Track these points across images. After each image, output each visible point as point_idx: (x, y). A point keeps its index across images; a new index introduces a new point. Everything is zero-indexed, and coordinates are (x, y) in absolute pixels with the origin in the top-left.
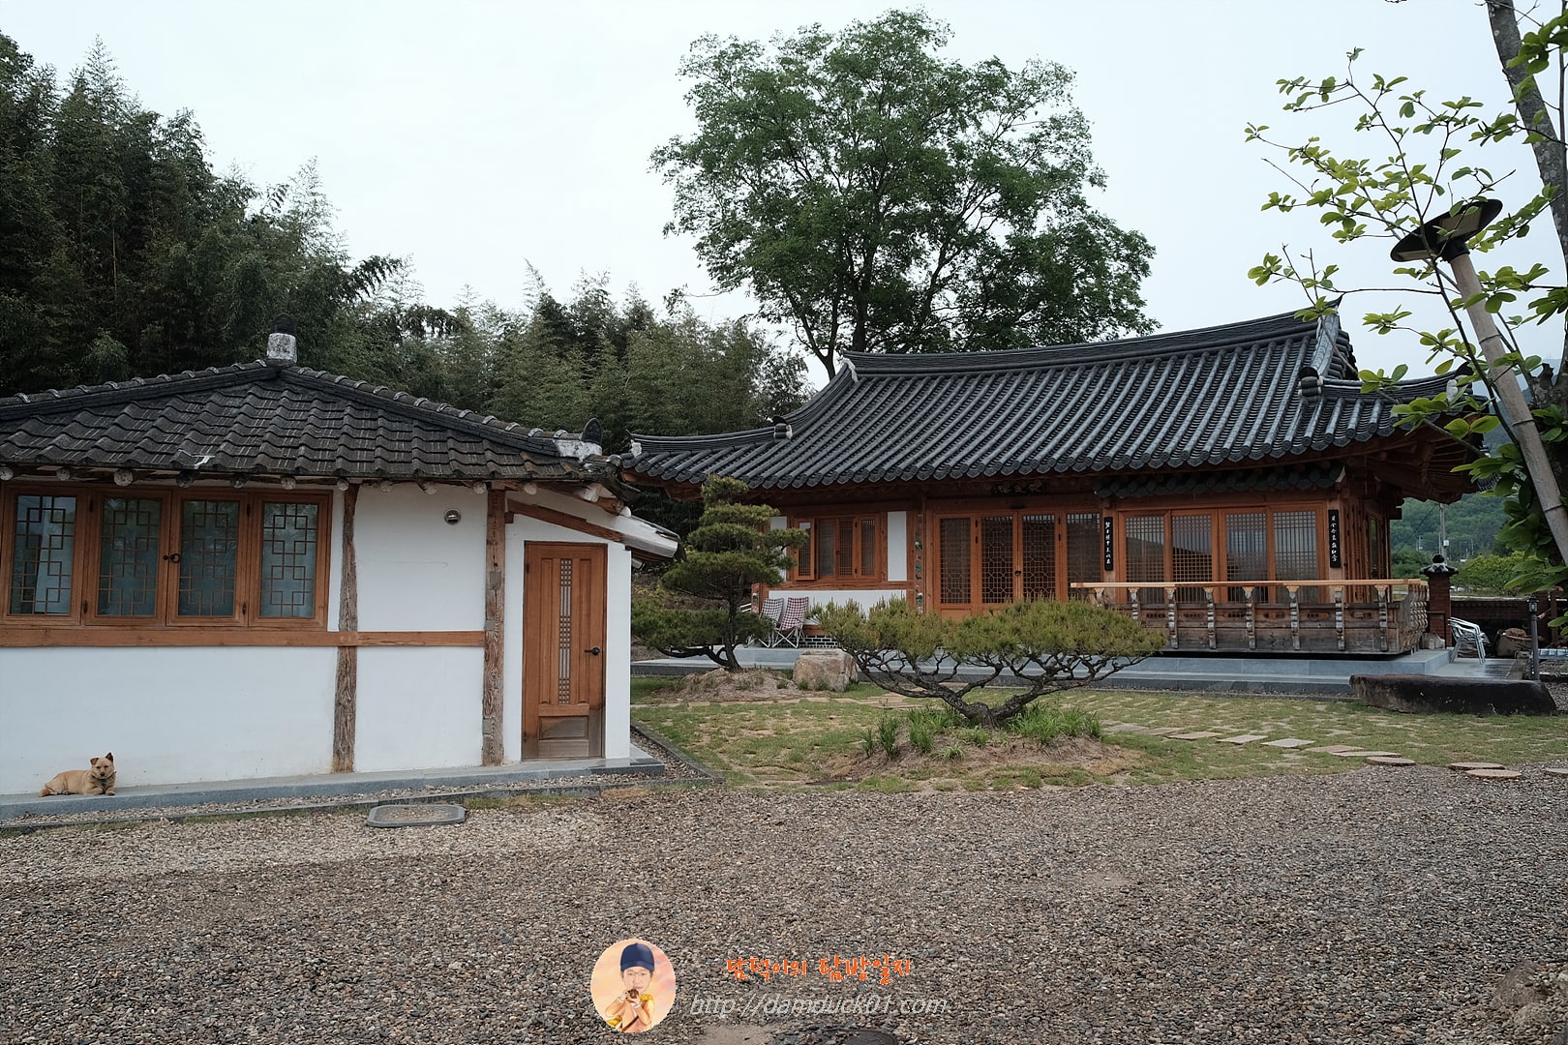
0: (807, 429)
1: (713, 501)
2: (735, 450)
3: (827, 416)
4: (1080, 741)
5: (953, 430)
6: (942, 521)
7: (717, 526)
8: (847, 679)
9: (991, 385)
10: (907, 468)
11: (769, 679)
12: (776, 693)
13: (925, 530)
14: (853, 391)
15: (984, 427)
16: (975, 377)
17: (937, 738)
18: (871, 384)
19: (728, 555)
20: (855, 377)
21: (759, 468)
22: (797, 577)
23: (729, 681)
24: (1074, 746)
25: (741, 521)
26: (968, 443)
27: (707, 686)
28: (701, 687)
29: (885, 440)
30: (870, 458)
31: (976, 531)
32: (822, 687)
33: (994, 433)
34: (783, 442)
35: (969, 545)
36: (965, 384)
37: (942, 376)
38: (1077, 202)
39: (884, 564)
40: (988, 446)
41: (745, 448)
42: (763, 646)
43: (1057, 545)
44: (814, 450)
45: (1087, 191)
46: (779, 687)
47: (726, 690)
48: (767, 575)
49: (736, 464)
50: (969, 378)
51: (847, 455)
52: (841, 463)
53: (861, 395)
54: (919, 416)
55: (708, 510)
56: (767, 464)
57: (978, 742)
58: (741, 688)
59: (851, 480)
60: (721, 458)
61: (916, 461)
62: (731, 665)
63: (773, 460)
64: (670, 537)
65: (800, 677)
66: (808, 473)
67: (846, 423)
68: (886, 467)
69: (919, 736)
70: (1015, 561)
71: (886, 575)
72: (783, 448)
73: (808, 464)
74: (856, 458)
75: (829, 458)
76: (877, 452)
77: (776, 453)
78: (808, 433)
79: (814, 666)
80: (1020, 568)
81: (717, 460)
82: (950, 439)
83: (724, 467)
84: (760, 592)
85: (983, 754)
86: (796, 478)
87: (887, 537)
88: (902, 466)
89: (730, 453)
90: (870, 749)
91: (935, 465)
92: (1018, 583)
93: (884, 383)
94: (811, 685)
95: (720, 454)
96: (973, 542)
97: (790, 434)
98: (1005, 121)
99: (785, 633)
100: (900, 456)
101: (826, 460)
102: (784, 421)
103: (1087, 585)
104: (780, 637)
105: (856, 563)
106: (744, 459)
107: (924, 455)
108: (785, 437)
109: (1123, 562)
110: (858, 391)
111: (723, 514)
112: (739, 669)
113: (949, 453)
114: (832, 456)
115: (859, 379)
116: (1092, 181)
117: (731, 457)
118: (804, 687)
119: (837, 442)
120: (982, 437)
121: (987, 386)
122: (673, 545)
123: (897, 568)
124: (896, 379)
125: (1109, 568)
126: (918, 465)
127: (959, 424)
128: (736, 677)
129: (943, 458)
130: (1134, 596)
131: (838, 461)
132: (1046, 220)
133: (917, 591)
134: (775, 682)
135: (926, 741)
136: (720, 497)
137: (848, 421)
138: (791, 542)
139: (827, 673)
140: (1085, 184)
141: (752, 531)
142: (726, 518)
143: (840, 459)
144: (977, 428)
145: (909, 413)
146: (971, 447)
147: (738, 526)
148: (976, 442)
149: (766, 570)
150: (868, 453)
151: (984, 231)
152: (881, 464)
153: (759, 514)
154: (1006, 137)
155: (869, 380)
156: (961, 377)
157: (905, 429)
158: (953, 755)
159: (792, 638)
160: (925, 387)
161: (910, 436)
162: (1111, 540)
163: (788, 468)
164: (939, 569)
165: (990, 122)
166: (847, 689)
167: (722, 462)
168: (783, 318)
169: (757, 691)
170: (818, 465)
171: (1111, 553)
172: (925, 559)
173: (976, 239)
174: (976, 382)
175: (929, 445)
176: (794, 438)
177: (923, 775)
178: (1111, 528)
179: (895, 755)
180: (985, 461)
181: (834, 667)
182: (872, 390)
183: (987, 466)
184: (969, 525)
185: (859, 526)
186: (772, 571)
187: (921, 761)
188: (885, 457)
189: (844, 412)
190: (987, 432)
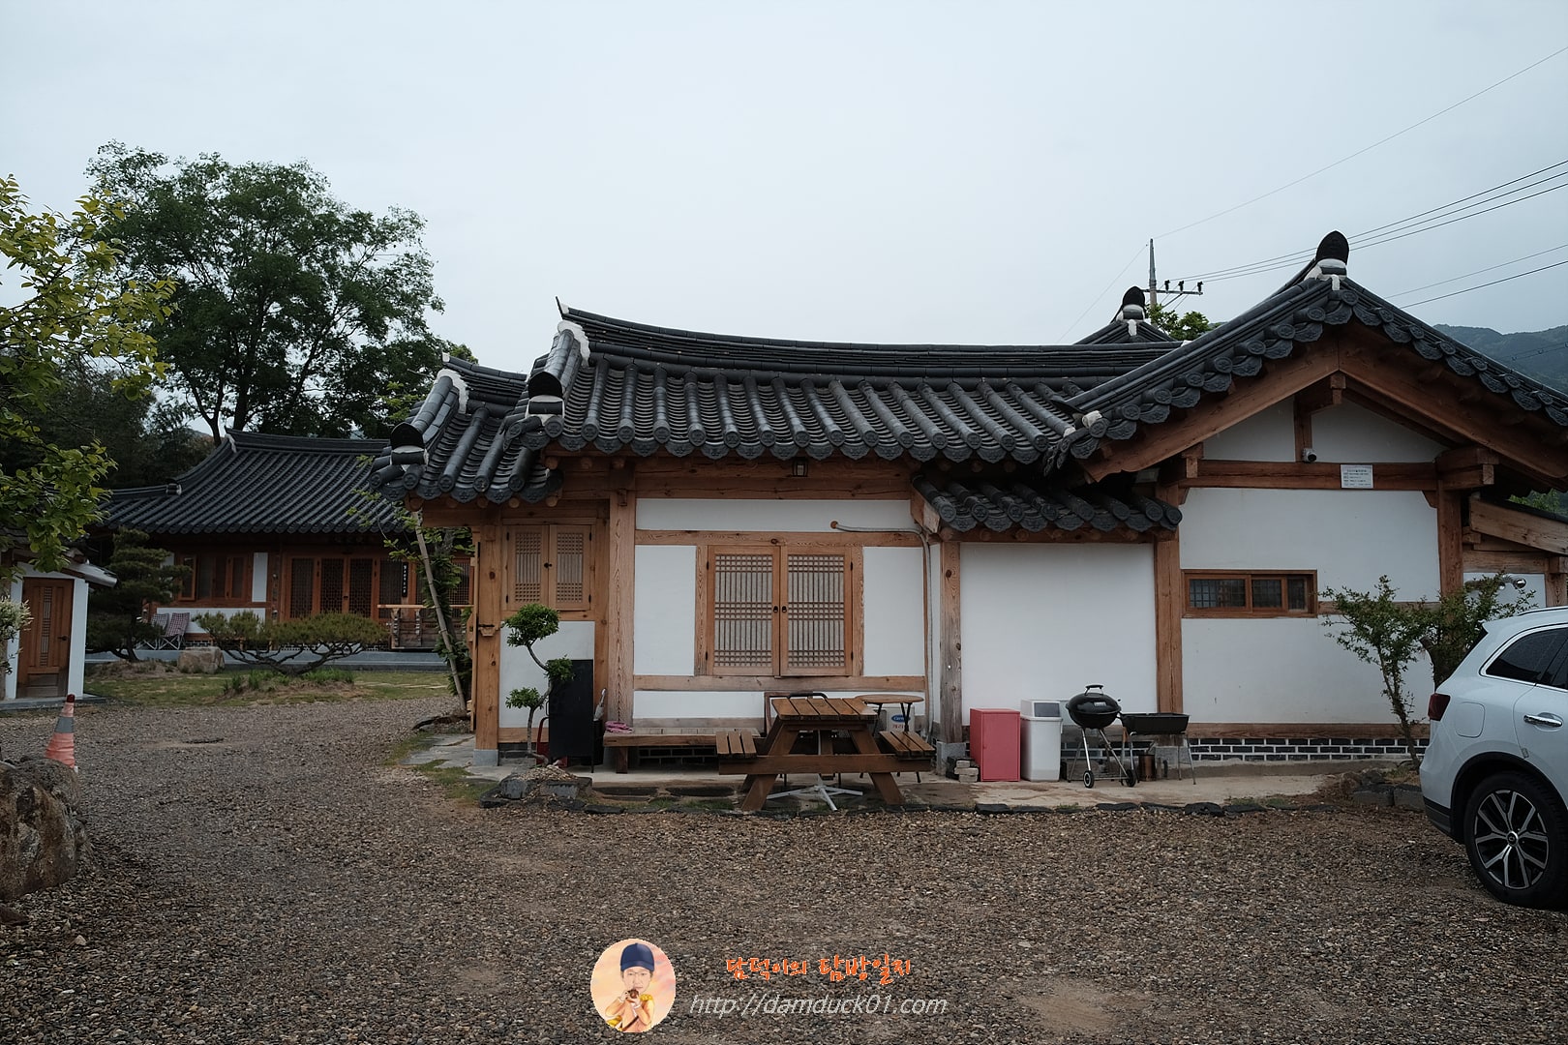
0: (194, 487)
1: (121, 546)
2: (134, 502)
3: (210, 479)
4: (339, 683)
5: (305, 497)
6: (293, 560)
7: (126, 563)
8: (216, 666)
9: (337, 464)
10: (268, 524)
11: (159, 666)
12: (164, 675)
13: (281, 566)
14: (232, 459)
15: (328, 496)
16: (327, 456)
17: (263, 682)
18: (247, 455)
19: (132, 582)
20: (234, 449)
21: (154, 518)
22: (180, 598)
23: (130, 667)
24: (336, 685)
25: (144, 560)
26: (315, 507)
27: (113, 671)
28: (108, 672)
29: (255, 501)
30: (242, 514)
31: (317, 569)
32: (198, 671)
33: (334, 501)
34: (174, 498)
35: (312, 579)
36: (319, 461)
37: (302, 453)
38: (418, 324)
39: (249, 589)
40: (328, 511)
41: (142, 501)
42: (151, 649)
43: (373, 580)
44: (199, 505)
45: (428, 314)
46: (167, 671)
47: (128, 674)
48: (161, 597)
49: (135, 513)
50: (322, 457)
51: (224, 511)
52: (220, 517)
53: (238, 463)
54: (281, 484)
55: (117, 552)
56: (160, 514)
57: (285, 683)
58: (138, 672)
59: (226, 530)
60: (122, 507)
61: (276, 519)
62: (131, 658)
63: (165, 512)
64: (113, 576)
65: (182, 665)
66: (193, 524)
67: (224, 485)
68: (253, 522)
69: (253, 681)
70: (344, 590)
71: (251, 597)
72: (174, 502)
73: (194, 516)
74: (231, 514)
75: (210, 512)
76: (247, 511)
77: (168, 506)
78: (194, 492)
79: (193, 657)
80: (347, 594)
81: (119, 509)
82: (302, 504)
83: (125, 515)
84: (149, 608)
85: (287, 688)
86: (184, 526)
87: (252, 571)
88: (265, 522)
89: (129, 504)
90: (226, 691)
91: (288, 523)
92: (346, 604)
93: (258, 455)
94: (190, 670)
95: (121, 504)
96: (315, 577)
97: (179, 491)
98: (369, 253)
99: (170, 639)
100: (264, 514)
101: (208, 514)
102: (174, 482)
103: (388, 606)
104: (165, 642)
105: (228, 588)
106: (141, 510)
107: (282, 515)
108: (175, 494)
109: (414, 592)
110: (234, 462)
111: (130, 554)
112: (137, 661)
113: (299, 515)
114: (213, 511)
115: (237, 450)
116: (434, 306)
117: (130, 508)
118: (185, 671)
119: (217, 500)
120: (325, 504)
121: (334, 464)
122: (115, 581)
123: (259, 594)
124: (267, 453)
125: (405, 595)
126: (277, 522)
127: (311, 492)
128: (135, 665)
129: (295, 518)
130: (418, 614)
131: (217, 515)
132: (396, 331)
133: (273, 609)
134: (164, 668)
135: (257, 683)
136: (127, 542)
137: (227, 484)
138: (176, 575)
139: (202, 662)
140: (427, 308)
141: (151, 567)
142: (132, 557)
143: (219, 514)
144: (323, 497)
145: (274, 481)
146: (315, 511)
147: (141, 563)
148: (320, 507)
149: (161, 593)
150: (241, 511)
151: (346, 337)
152: (250, 520)
153: (157, 555)
154: (368, 265)
155: (246, 451)
156: (317, 456)
157: (270, 494)
158: (270, 689)
159: (175, 643)
160: (288, 462)
161: (273, 500)
162: (407, 577)
163: (177, 519)
164: (289, 594)
165: (358, 250)
166: (216, 673)
167: (123, 511)
168: (175, 388)
169: (153, 674)
170: (201, 518)
171: (406, 586)
172: (280, 587)
173: (338, 343)
174: (327, 461)
175: (286, 508)
176: (183, 494)
177: (254, 699)
178: (407, 570)
179: (240, 691)
180: (323, 522)
181: (207, 658)
182: (247, 459)
183: (325, 525)
184: (313, 564)
185: (232, 562)
186: (165, 594)
187: (253, 693)
188: (253, 514)
189: (224, 476)
190: (329, 500)
